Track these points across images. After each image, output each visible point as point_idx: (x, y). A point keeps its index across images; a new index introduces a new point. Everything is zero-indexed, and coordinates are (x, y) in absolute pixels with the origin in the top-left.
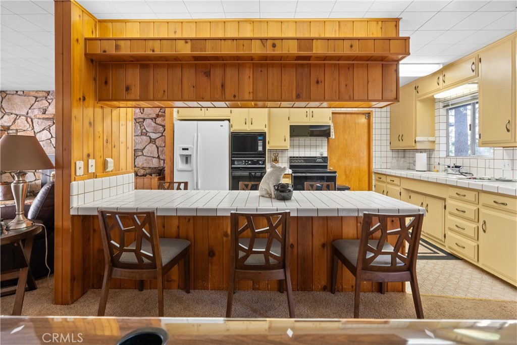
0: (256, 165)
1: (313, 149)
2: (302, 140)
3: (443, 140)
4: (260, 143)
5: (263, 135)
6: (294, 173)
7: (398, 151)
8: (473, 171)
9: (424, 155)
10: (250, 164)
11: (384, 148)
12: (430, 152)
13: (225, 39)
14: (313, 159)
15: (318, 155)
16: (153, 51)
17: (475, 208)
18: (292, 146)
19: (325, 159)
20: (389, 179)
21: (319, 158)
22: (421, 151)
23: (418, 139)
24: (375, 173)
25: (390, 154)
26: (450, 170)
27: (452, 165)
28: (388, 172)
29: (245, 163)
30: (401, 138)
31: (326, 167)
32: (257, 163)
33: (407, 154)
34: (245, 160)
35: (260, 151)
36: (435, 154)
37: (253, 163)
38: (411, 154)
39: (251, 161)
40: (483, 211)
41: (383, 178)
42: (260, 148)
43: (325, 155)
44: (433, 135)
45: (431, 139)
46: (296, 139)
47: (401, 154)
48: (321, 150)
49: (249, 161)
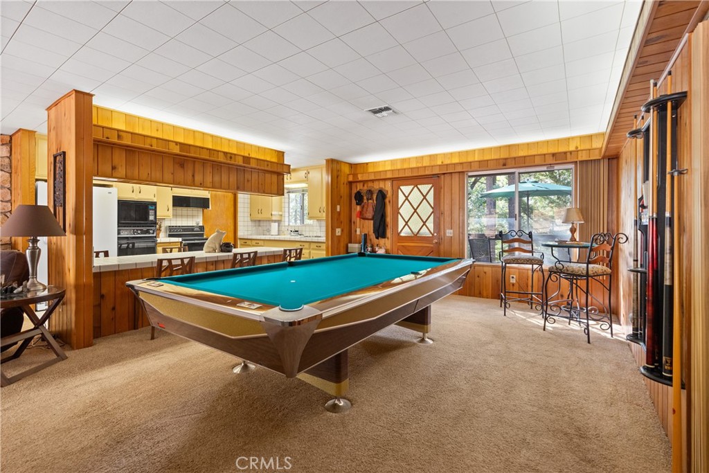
0: (145, 234)
1: (190, 219)
2: (184, 210)
3: (287, 214)
4: (151, 212)
5: (154, 204)
6: (185, 240)
7: (255, 221)
8: (304, 233)
9: (277, 224)
10: (139, 234)
11: (246, 219)
12: (279, 222)
13: (203, 148)
14: (191, 229)
15: (194, 224)
16: (151, 146)
17: (308, 251)
18: (175, 216)
19: (202, 228)
20: (254, 242)
21: (197, 227)
22: (275, 221)
23: (273, 213)
24: (240, 239)
25: (250, 223)
26: (292, 234)
27: (293, 230)
28: (254, 237)
29: (134, 232)
30: (260, 212)
31: (202, 235)
32: (147, 232)
33: (262, 224)
34: (134, 230)
35: (152, 221)
36: (282, 223)
37: (143, 232)
38: (265, 224)
39: (140, 230)
40: (312, 252)
41: (249, 242)
42: (151, 218)
43: (201, 224)
44: (281, 211)
45: (280, 213)
46: (179, 209)
47: (257, 224)
48: (198, 220)
49: (137, 230)
